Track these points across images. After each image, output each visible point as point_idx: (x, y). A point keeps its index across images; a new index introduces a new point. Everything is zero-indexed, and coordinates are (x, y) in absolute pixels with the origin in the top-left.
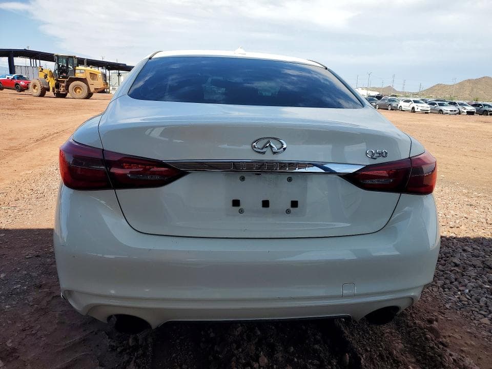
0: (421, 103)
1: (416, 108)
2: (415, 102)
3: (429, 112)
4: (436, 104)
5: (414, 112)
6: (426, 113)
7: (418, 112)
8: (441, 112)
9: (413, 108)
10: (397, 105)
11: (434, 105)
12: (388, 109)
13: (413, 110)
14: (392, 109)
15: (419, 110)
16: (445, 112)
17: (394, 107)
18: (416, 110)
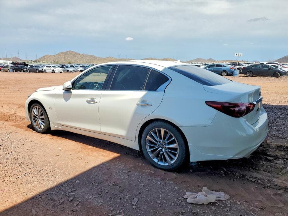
0: (56, 67)
1: (55, 70)
2: (53, 67)
3: (62, 72)
4: (64, 67)
5: (54, 72)
6: (61, 72)
7: (57, 73)
8: (68, 71)
9: (53, 70)
10: (42, 69)
11: (63, 68)
12: (36, 72)
13: (53, 72)
14: (39, 72)
15: (57, 71)
16: (70, 71)
17: (40, 70)
18: (55, 71)
